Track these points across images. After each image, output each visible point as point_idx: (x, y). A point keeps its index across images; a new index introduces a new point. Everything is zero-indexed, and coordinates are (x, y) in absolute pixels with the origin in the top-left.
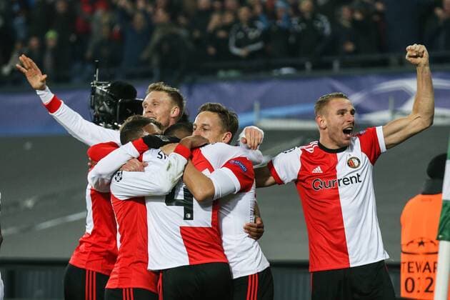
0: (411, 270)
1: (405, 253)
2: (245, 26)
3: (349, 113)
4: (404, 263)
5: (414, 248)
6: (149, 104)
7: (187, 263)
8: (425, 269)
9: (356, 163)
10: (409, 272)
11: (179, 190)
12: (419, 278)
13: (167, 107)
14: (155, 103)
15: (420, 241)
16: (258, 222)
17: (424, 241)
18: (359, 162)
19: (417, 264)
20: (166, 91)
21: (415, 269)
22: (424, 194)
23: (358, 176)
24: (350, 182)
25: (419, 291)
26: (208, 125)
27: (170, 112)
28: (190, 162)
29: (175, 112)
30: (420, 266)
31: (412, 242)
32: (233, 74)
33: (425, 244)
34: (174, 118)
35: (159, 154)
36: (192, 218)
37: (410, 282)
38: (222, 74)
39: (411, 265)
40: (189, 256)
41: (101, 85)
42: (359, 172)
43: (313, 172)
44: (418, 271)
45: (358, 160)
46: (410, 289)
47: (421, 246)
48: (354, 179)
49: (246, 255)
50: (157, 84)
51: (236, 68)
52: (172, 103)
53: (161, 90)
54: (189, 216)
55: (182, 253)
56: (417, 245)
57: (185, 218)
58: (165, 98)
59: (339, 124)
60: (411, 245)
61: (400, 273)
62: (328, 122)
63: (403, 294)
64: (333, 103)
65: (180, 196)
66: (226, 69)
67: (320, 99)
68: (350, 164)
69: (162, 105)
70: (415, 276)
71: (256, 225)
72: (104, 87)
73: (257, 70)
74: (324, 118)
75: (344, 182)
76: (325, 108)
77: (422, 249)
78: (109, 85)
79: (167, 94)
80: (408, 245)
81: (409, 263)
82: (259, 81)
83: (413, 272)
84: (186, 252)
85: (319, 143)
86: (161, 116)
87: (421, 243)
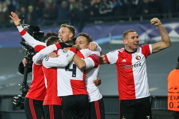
0: (172, 99)
1: (169, 92)
2: (105, 3)
3: (136, 38)
4: (169, 96)
5: (173, 90)
6: (61, 32)
7: (72, 94)
8: (177, 99)
9: (139, 58)
10: (171, 100)
11: (71, 65)
12: (175, 102)
13: (68, 34)
14: (63, 32)
15: (175, 88)
16: (99, 79)
17: (177, 87)
18: (140, 58)
19: (174, 97)
20: (68, 27)
21: (173, 99)
22: (176, 69)
23: (140, 63)
24: (137, 66)
25: (175, 108)
26: (82, 41)
27: (69, 35)
28: (76, 54)
29: (71, 35)
30: (175, 98)
31: (172, 88)
32: (100, 22)
33: (177, 89)
34: (70, 38)
35: (63, 51)
36: (75, 76)
37: (171, 104)
38: (96, 22)
39: (172, 97)
40: (73, 91)
41: (25, 25)
42: (140, 62)
43: (122, 61)
44: (175, 99)
45: (140, 57)
46: (171, 107)
47: (176, 90)
48: (138, 65)
49: (94, 93)
50: (64, 24)
51: (102, 20)
52: (70, 32)
53: (65, 27)
54: (74, 75)
55: (71, 90)
56: (174, 89)
57: (73, 76)
58: (67, 30)
59: (132, 42)
60: (171, 89)
61: (167, 100)
62: (128, 42)
63: (169, 108)
64: (130, 34)
65: (71, 67)
66: (98, 20)
67: (124, 33)
68: (137, 58)
69: (65, 33)
70: (174, 101)
71: (98, 80)
72: (27, 26)
73: (110, 20)
74: (126, 40)
75: (134, 66)
76: (126, 36)
77: (176, 91)
78: (29, 26)
79: (68, 28)
80: (170, 89)
81: (171, 96)
82: (111, 25)
83: (172, 100)
84: (72, 90)
85: (125, 49)
86: (65, 37)
87: (176, 89)
